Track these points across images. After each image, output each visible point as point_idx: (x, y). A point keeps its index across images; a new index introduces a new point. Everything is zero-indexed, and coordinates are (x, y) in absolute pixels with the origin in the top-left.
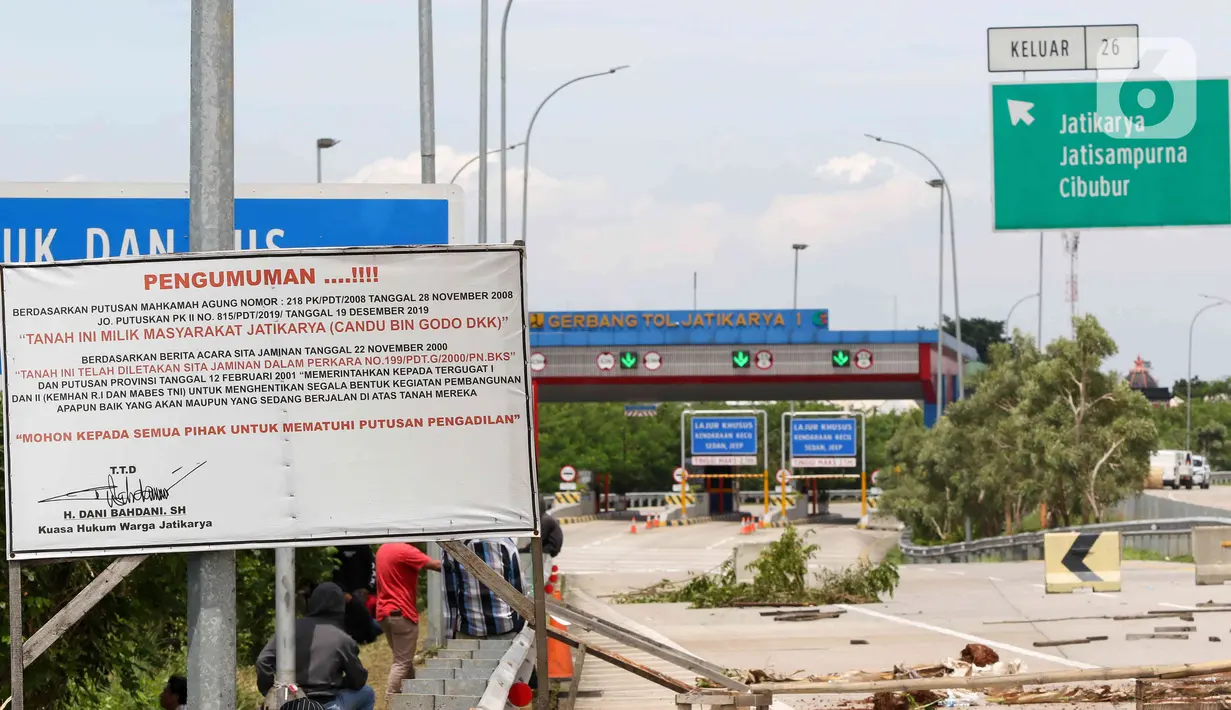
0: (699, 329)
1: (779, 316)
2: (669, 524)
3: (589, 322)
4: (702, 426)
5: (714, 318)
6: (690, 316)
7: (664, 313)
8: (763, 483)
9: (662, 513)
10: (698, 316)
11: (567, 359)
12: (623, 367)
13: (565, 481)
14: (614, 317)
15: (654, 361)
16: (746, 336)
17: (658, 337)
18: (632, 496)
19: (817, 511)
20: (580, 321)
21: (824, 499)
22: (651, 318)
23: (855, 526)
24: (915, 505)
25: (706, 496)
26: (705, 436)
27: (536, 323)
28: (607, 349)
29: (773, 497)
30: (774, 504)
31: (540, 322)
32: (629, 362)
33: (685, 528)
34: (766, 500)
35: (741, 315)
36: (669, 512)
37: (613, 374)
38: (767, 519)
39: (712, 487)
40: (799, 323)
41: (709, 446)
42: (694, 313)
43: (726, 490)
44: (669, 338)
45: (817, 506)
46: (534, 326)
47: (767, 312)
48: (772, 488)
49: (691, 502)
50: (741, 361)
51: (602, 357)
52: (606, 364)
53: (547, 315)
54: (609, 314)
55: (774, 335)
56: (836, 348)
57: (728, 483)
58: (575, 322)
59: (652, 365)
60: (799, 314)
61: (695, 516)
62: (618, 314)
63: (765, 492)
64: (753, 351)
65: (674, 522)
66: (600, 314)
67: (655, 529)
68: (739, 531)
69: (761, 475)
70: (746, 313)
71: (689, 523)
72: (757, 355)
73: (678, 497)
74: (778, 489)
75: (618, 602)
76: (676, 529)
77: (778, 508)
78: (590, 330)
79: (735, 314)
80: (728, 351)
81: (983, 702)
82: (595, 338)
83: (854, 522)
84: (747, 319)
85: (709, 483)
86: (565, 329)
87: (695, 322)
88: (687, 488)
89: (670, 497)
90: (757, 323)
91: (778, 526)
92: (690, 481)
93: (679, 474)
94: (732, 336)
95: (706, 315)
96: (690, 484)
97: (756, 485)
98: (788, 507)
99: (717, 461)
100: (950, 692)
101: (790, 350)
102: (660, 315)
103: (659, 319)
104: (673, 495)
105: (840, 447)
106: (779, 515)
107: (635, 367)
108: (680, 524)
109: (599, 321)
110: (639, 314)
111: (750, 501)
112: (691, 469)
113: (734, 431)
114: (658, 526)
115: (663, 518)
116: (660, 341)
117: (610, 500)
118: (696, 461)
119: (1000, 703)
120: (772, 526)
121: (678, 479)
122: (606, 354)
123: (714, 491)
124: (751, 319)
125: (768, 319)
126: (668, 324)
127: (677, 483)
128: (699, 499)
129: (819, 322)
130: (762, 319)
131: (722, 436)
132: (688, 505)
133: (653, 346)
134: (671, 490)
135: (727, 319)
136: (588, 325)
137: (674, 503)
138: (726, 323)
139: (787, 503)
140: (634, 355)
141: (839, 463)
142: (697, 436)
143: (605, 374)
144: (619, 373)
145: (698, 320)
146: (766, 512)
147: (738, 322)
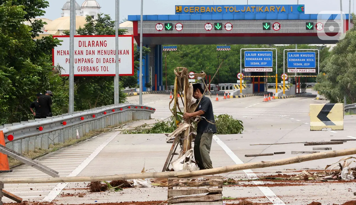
0: (248, 13)
1: (283, 7)
2: (234, 97)
3: (201, 9)
4: (249, 55)
5: (255, 8)
6: (245, 7)
7: (234, 6)
8: (275, 79)
9: (232, 92)
10: (248, 7)
11: (191, 26)
12: (216, 29)
13: (191, 79)
14: (212, 8)
15: (229, 27)
16: (269, 16)
17: (231, 17)
18: (221, 85)
19: (300, 92)
20: (197, 10)
21: (304, 87)
22: (228, 8)
23: (315, 98)
24: (328, 89)
25: (252, 85)
26: (250, 59)
27: (178, 10)
28: (208, 22)
29: (280, 86)
30: (281, 89)
31: (180, 10)
32: (218, 27)
33: (242, 99)
34: (277, 87)
35: (267, 7)
36: (235, 91)
37: (211, 32)
38: (277, 95)
39: (255, 81)
40: (292, 11)
41: (252, 63)
42: (247, 6)
43: (261, 83)
44: (236, 17)
45: (300, 89)
46: (178, 11)
47: (278, 6)
48: (279, 81)
49: (245, 88)
50: (267, 27)
51: (207, 25)
52: (209, 27)
53: (183, 7)
54: (210, 6)
55: (281, 16)
56: (308, 21)
57: (262, 79)
58: (196, 10)
59: (228, 28)
60: (292, 7)
61: (246, 94)
62: (213, 6)
63: (277, 84)
64: (272, 23)
65: (237, 96)
66: (206, 6)
67: (227, 99)
68: (263, 100)
69: (274, 76)
70: (269, 6)
71: (243, 96)
72: (273, 25)
73: (239, 85)
74: (282, 82)
75: (124, 133)
76: (237, 99)
77: (282, 90)
78: (202, 13)
79: (264, 6)
80: (261, 23)
81: (150, 186)
82: (205, 17)
83: (315, 96)
84: (269, 9)
85: (254, 79)
86: (191, 13)
87: (247, 10)
88: (243, 81)
89: (236, 85)
90: (274, 11)
91: (281, 98)
92: (244, 79)
93: (240, 75)
94: (263, 16)
95: (251, 7)
96: (244, 80)
97: (273, 81)
98: (287, 90)
99: (255, 70)
100: (135, 181)
101: (288, 23)
102: (232, 7)
103: (232, 9)
104: (237, 85)
105: (309, 64)
106: (282, 93)
107: (221, 29)
108: (239, 97)
109: (206, 9)
110: (223, 6)
111: (270, 87)
112: (244, 73)
113: (263, 57)
114: (229, 98)
115: (232, 95)
116: (232, 18)
117: (211, 87)
118: (246, 70)
119: (158, 186)
120: (279, 98)
121: (239, 77)
122: (208, 24)
123: (256, 83)
124: (271, 9)
125: (278, 9)
126: (235, 11)
127: (239, 79)
128: (249, 86)
129: (300, 10)
130: (276, 9)
131: (257, 59)
132: (243, 88)
133: (229, 21)
134: (236, 82)
135: (261, 9)
136: (201, 11)
137: (237, 88)
138: (260, 10)
139: (286, 88)
140: (220, 24)
141: (308, 71)
142: (247, 59)
143: (208, 32)
144: (214, 32)
145: (249, 9)
146: (277, 92)
147: (265, 10)
